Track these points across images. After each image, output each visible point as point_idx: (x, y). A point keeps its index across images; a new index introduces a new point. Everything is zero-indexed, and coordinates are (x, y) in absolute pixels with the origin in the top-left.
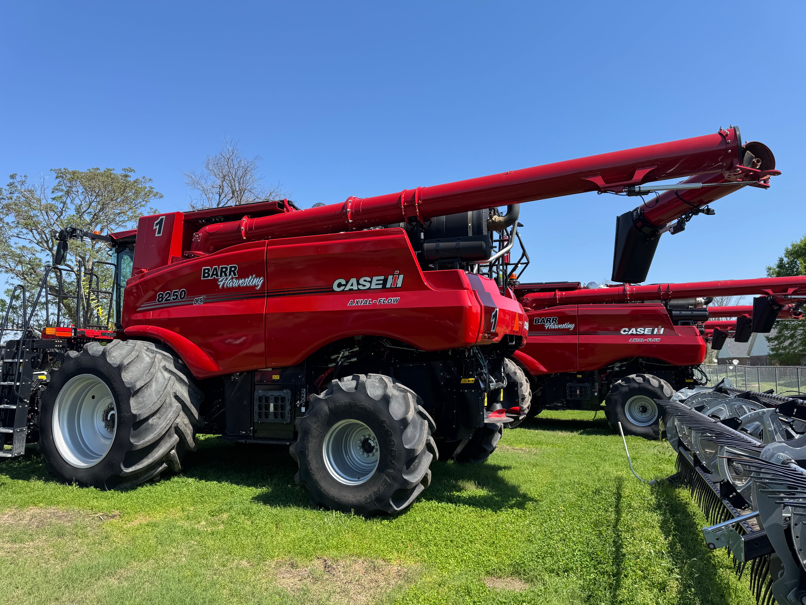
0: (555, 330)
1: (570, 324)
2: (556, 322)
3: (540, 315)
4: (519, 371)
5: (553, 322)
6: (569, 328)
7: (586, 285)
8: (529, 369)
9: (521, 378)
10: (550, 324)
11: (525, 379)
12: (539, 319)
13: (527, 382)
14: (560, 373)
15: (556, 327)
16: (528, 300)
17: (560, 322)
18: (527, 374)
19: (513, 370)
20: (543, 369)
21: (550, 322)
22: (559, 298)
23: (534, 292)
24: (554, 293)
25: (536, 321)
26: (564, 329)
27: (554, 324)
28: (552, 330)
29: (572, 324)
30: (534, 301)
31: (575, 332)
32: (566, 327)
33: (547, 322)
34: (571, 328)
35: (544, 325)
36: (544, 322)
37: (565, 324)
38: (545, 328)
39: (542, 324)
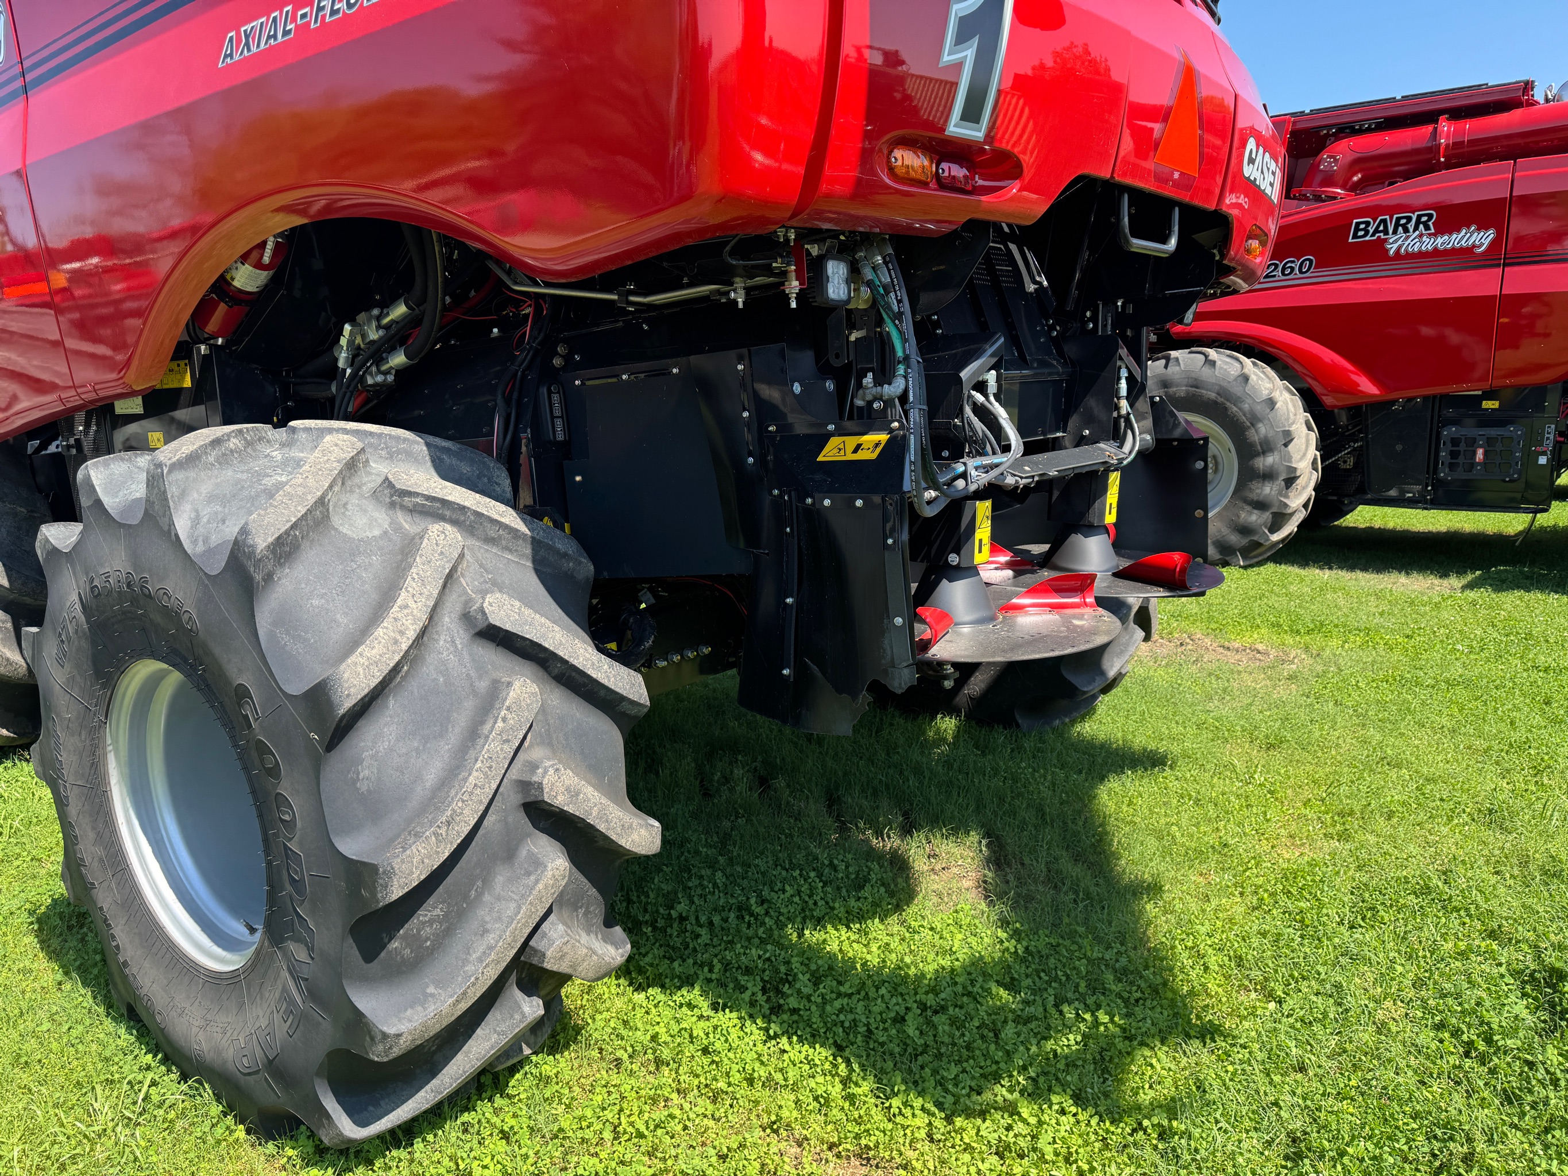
0: (1421, 255)
1: (1479, 229)
2: (1427, 228)
3: (1374, 211)
4: (1287, 395)
5: (1416, 228)
6: (1474, 246)
7: (1555, 91)
8: (1318, 388)
9: (1288, 419)
10: (1407, 238)
11: (1303, 421)
12: (1368, 224)
13: (1310, 428)
14: (1425, 398)
15: (1428, 244)
16: (1336, 161)
17: (1444, 227)
18: (1311, 401)
19: (1265, 392)
20: (1368, 387)
21: (1406, 230)
22: (1447, 145)
23: (1361, 131)
24: (1430, 128)
25: (1357, 229)
26: (1453, 249)
27: (1421, 235)
28: (1410, 256)
29: (1487, 229)
30: (1357, 164)
31: (1493, 256)
32: (1463, 242)
33: (1395, 232)
34: (1479, 247)
35: (1386, 240)
36: (1386, 232)
37: (1459, 231)
38: (1387, 251)
39: (1379, 237)
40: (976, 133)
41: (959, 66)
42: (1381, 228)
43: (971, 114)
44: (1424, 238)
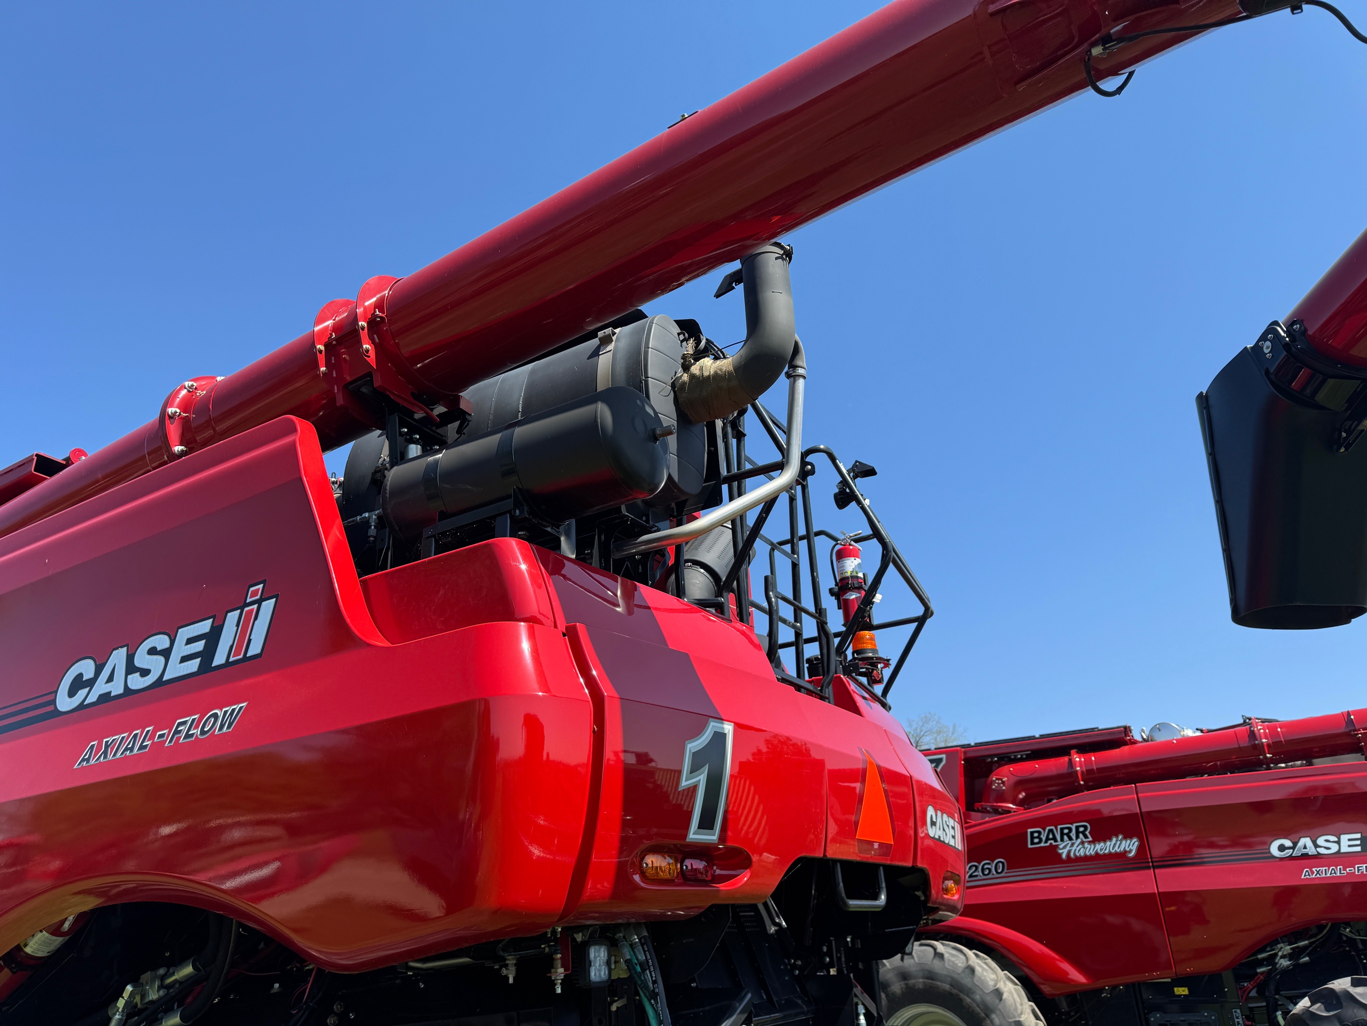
0: (1086, 859)
1: (1125, 838)
2: (1086, 837)
3: (1042, 822)
4: (1010, 985)
5: (1077, 837)
6: (1125, 852)
7: (1147, 732)
8: (1035, 978)
9: (1016, 1009)
10: (1073, 845)
11: (1029, 1011)
12: (1039, 833)
13: (1037, 1018)
14: (1127, 986)
15: (1090, 850)
16: (1003, 783)
17: (1100, 835)
18: (1033, 992)
19: (991, 983)
20: (1077, 976)
21: (1070, 839)
22: (1082, 772)
23: (1016, 760)
24: (1066, 759)
25: (1032, 838)
26: (1110, 854)
27: (1083, 843)
28: (1078, 859)
29: (1131, 838)
30: (1020, 784)
31: (1142, 861)
32: (1116, 848)
33: (1062, 840)
34: (1130, 851)
35: (1057, 846)
36: (1055, 839)
37: (1110, 839)
38: (1060, 855)
39: (1051, 844)
40: (711, 837)
41: (694, 789)
42: (1051, 836)
43: (706, 823)
44: (1086, 845)
